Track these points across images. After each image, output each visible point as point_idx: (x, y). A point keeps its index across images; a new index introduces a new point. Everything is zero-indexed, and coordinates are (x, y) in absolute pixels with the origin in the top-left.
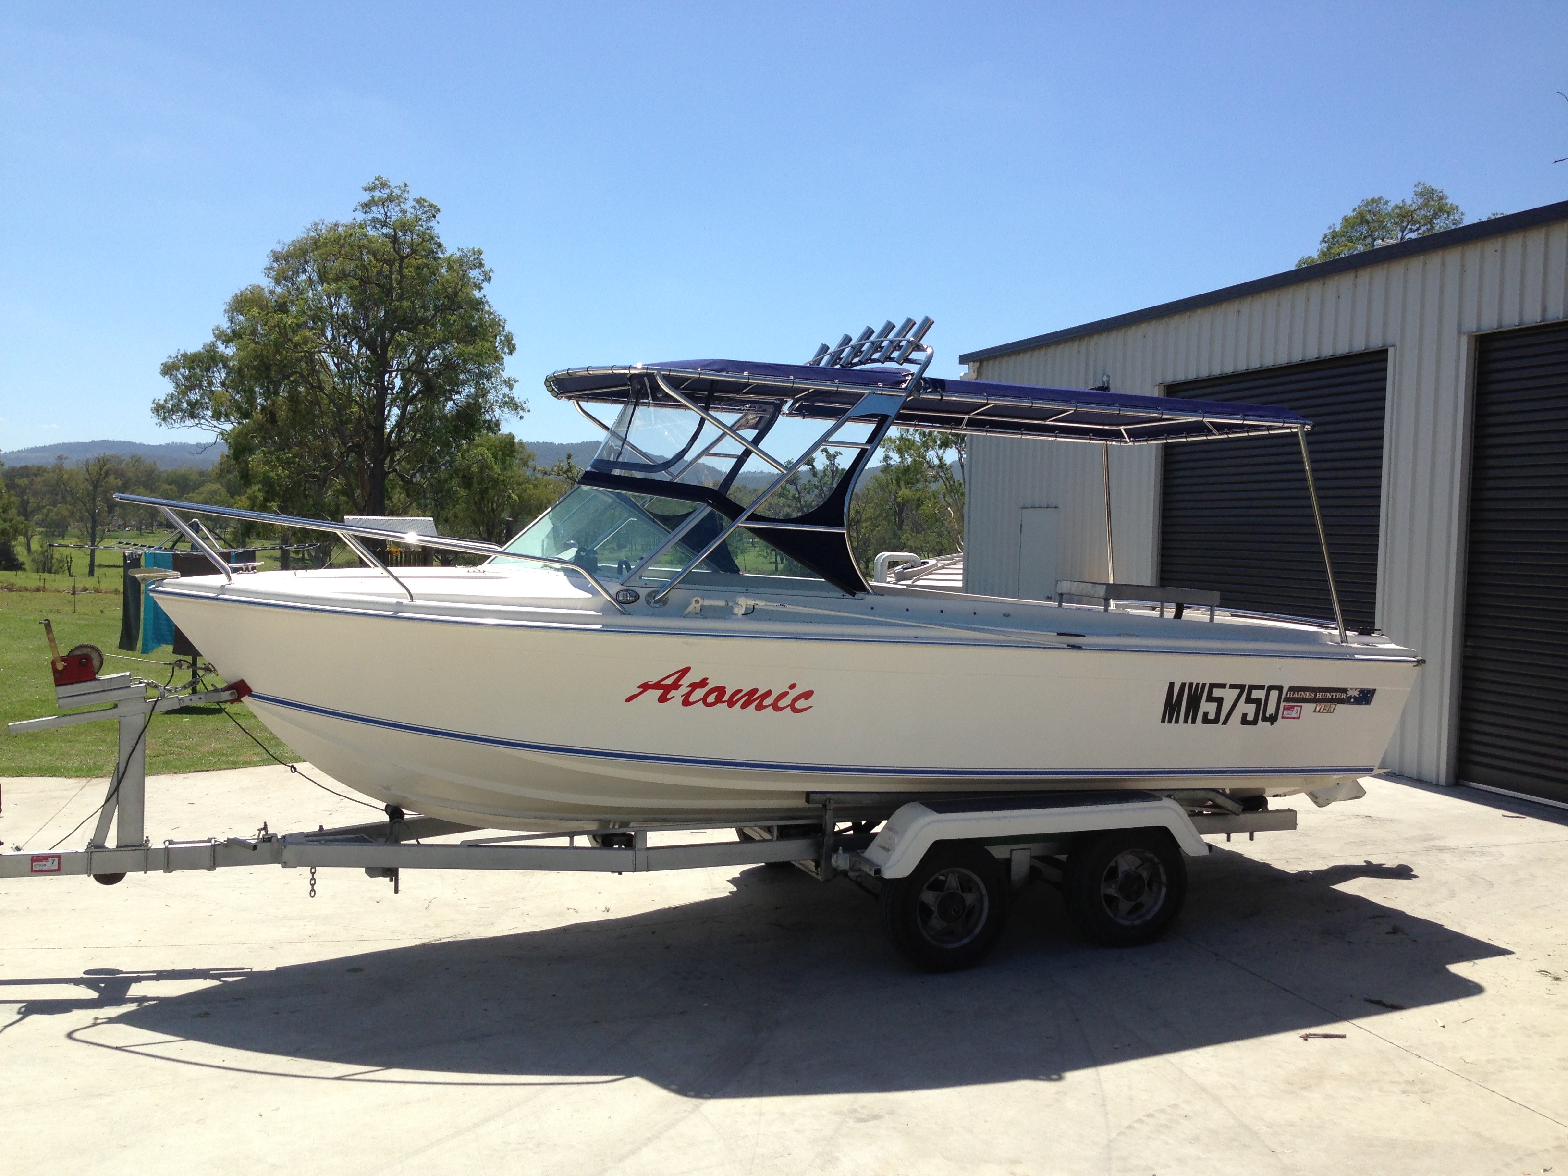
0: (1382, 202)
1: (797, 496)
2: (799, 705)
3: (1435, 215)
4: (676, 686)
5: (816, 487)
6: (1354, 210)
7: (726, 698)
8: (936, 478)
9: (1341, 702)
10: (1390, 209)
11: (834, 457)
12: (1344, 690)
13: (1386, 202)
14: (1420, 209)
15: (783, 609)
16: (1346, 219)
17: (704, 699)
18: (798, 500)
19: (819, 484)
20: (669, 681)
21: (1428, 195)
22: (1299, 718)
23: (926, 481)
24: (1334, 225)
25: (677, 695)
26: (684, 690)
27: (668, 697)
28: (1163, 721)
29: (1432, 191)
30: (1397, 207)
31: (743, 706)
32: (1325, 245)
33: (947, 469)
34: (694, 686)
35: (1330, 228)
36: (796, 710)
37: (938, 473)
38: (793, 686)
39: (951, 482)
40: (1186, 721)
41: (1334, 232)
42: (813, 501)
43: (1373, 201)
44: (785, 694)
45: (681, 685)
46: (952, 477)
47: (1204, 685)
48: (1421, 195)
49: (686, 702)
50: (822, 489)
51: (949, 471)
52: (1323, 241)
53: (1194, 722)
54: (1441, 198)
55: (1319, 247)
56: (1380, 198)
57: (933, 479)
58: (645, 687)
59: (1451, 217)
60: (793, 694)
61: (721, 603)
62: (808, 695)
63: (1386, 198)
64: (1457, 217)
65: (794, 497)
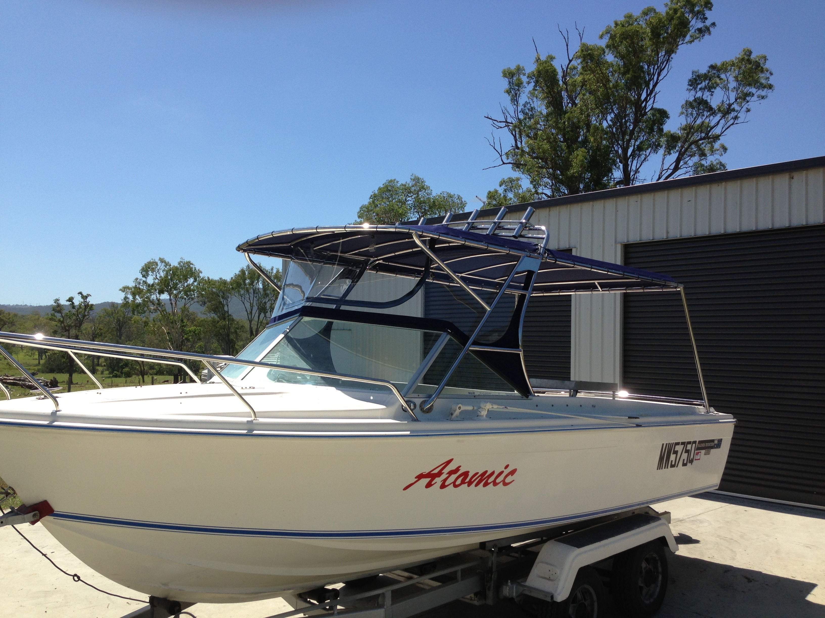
0: (396, 181)
1: (62, 319)
2: (507, 480)
3: (420, 190)
4: (439, 474)
5: (74, 314)
6: (383, 185)
7: (467, 480)
8: (156, 310)
9: (712, 447)
10: (399, 185)
11: (86, 297)
12: (713, 441)
13: (397, 182)
14: (413, 186)
15: (505, 410)
16: (380, 189)
17: (454, 483)
18: (62, 322)
19: (76, 313)
20: (436, 471)
21: (417, 180)
22: (699, 459)
23: (150, 312)
24: (374, 191)
25: (438, 481)
26: (444, 476)
27: (432, 483)
28: (657, 469)
29: (418, 179)
30: (402, 185)
31: (476, 485)
32: (371, 200)
33: (163, 306)
34: (451, 473)
35: (373, 192)
36: (505, 484)
37: (157, 307)
38: (507, 467)
39: (165, 313)
40: (665, 468)
41: (375, 194)
42: (72, 323)
43: (391, 181)
44: (501, 473)
45: (444, 473)
46: (165, 310)
47: (673, 443)
48: (414, 180)
49: (443, 486)
50: (78, 316)
51: (164, 307)
52: (370, 198)
53: (667, 468)
54: (423, 182)
55: (369, 201)
56: (395, 180)
57: (154, 311)
58: (420, 477)
59: (427, 192)
60: (507, 472)
61: (470, 408)
62: (513, 472)
63: (397, 180)
64: (429, 191)
65: (59, 320)
